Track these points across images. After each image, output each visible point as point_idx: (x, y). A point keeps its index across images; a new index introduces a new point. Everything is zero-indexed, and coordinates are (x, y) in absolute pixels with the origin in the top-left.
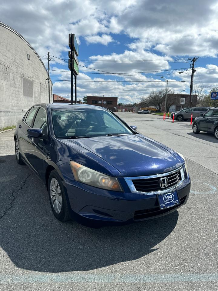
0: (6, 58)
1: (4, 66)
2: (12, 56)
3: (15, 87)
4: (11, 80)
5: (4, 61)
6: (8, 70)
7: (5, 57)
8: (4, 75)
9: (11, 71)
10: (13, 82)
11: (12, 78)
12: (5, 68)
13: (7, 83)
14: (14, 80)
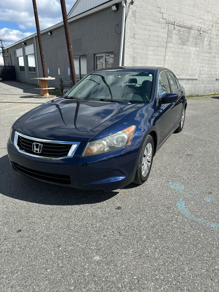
0: (203, 21)
1: (196, 31)
2: (213, 18)
3: (210, 53)
4: (204, 45)
5: (199, 25)
6: (201, 35)
7: (200, 21)
8: (195, 40)
9: (207, 35)
10: (208, 47)
11: (206, 43)
12: (197, 33)
13: (198, 49)
14: (209, 45)
